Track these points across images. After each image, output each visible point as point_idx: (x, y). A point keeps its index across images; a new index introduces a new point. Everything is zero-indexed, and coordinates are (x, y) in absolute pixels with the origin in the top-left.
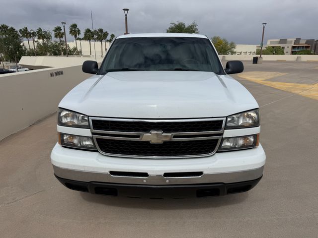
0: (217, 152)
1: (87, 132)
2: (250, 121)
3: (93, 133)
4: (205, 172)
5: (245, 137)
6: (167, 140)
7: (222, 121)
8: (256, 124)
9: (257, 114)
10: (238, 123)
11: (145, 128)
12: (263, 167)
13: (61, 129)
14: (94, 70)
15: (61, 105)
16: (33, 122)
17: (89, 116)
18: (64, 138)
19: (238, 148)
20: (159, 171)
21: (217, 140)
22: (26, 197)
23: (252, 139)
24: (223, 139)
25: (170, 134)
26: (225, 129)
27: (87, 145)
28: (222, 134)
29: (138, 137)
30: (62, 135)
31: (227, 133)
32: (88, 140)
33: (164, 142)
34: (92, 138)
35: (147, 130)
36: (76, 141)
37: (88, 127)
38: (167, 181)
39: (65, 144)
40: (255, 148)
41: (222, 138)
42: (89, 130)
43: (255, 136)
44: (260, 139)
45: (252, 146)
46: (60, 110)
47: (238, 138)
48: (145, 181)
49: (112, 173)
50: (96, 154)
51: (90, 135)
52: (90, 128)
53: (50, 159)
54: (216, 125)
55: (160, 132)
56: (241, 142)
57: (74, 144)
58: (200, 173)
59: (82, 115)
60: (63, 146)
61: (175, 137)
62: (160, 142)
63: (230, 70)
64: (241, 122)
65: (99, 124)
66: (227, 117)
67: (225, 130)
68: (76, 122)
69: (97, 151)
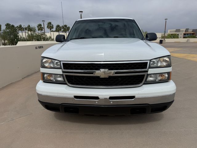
0: (144, 84)
1: (60, 72)
2: (165, 64)
3: (63, 72)
4: (136, 97)
5: (161, 74)
6: (111, 75)
7: (147, 63)
8: (169, 66)
9: (170, 59)
10: (157, 65)
11: (97, 67)
12: (174, 94)
13: (43, 70)
14: (63, 40)
15: (43, 55)
16: (25, 76)
17: (60, 61)
18: (45, 76)
19: (159, 81)
20: (105, 95)
21: (144, 75)
22: (20, 118)
23: (167, 76)
24: (148, 75)
25: (113, 71)
26: (149, 68)
27: (60, 80)
28: (147, 72)
29: (92, 73)
30: (43, 74)
31: (151, 71)
32: (60, 77)
33: (109, 77)
34: (62, 75)
35: (98, 69)
36: (52, 79)
37: (60, 68)
38: (112, 102)
39: (45, 80)
40: (169, 82)
41: (147, 74)
42: (61, 70)
43: (169, 73)
44: (172, 77)
45: (167, 80)
46: (42, 58)
47: (157, 75)
48: (97, 102)
50: (66, 86)
51: (61, 73)
52: (61, 69)
54: (143, 65)
55: (107, 70)
56: (159, 78)
57: (51, 80)
58: (133, 97)
59: (57, 61)
60: (44, 82)
61: (116, 73)
63: (148, 38)
64: (159, 65)
65: (67, 66)
66: (150, 60)
67: (149, 69)
68: (52, 65)
69: (66, 84)
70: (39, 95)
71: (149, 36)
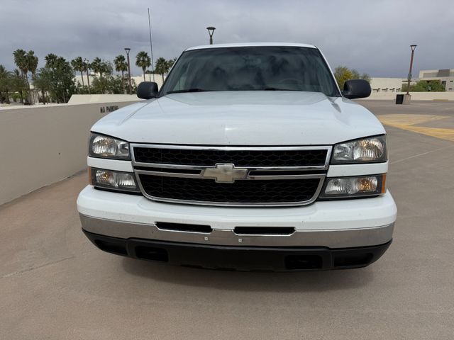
0: (318, 200)
1: (127, 166)
2: (371, 155)
3: (135, 167)
4: (298, 229)
5: (362, 179)
7: (325, 151)
8: (380, 159)
9: (383, 143)
10: (353, 157)
11: (208, 159)
12: (392, 226)
13: (93, 162)
14: (152, 94)
15: (94, 128)
16: (74, 173)
17: (130, 142)
18: (97, 175)
19: (354, 194)
20: (227, 223)
21: (318, 180)
22: (48, 264)
23: (375, 182)
24: (327, 180)
25: (244, 169)
26: (330, 164)
27: (128, 186)
28: (326, 172)
29: (198, 172)
30: (94, 170)
31: (334, 171)
32: (130, 179)
33: (236, 181)
34: (132, 174)
35: (211, 163)
36: (111, 181)
37: (128, 159)
38: (240, 240)
39: (97, 184)
40: (381, 196)
41: (326, 177)
42: (130, 162)
43: (380, 177)
44: (387, 181)
45: (375, 192)
46: (92, 134)
47: (351, 179)
48: (206, 239)
49: (160, 225)
50: (140, 198)
51: (131, 169)
52: (131, 160)
53: (75, 205)
54: (316, 157)
55: (230, 165)
56: (356, 187)
57: (111, 185)
58: (290, 230)
59: (122, 143)
60: (95, 188)
61: (253, 173)
62: (230, 181)
63: (349, 93)
64: (357, 156)
65: (144, 154)
66: (333, 145)
67: (331, 166)
68: (113, 152)
69: (140, 194)
70: (83, 217)
71: (351, 87)
